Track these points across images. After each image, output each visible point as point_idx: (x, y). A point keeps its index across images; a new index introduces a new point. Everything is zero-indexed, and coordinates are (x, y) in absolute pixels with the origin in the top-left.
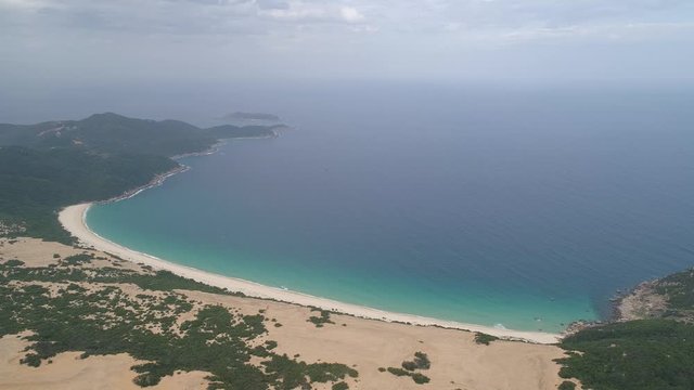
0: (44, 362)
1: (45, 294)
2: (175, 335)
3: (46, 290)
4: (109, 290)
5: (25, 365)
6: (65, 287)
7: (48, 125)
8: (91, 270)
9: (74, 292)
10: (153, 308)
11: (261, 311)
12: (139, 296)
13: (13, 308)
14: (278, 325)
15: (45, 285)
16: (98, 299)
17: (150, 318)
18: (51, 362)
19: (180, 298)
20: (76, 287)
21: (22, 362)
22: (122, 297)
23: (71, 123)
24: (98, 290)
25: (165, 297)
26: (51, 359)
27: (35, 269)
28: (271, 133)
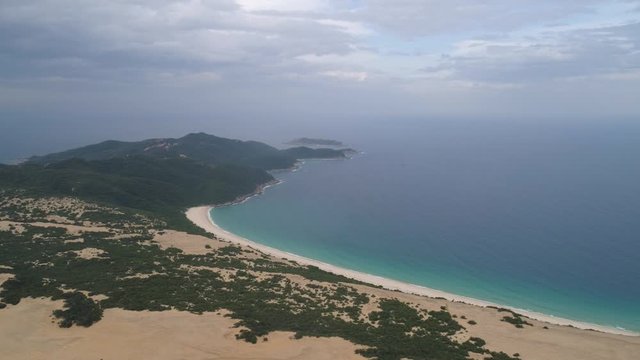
0: (260, 339)
1: (218, 278)
2: (367, 325)
3: (217, 275)
4: (277, 279)
5: (242, 341)
6: (234, 273)
7: (153, 142)
8: (249, 261)
9: (244, 278)
10: (329, 298)
11: (443, 308)
12: (308, 285)
13: (197, 289)
14: (472, 323)
15: (215, 270)
16: (271, 286)
17: (333, 307)
18: (266, 340)
19: (350, 290)
20: (244, 274)
21: (238, 337)
22: (293, 286)
23: (171, 141)
24: (267, 277)
25: (335, 288)
26: (266, 336)
27: (197, 256)
28: (343, 156)
